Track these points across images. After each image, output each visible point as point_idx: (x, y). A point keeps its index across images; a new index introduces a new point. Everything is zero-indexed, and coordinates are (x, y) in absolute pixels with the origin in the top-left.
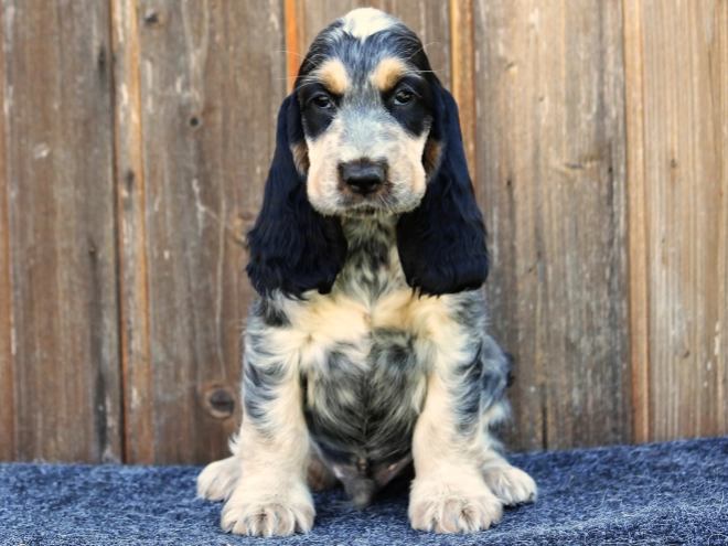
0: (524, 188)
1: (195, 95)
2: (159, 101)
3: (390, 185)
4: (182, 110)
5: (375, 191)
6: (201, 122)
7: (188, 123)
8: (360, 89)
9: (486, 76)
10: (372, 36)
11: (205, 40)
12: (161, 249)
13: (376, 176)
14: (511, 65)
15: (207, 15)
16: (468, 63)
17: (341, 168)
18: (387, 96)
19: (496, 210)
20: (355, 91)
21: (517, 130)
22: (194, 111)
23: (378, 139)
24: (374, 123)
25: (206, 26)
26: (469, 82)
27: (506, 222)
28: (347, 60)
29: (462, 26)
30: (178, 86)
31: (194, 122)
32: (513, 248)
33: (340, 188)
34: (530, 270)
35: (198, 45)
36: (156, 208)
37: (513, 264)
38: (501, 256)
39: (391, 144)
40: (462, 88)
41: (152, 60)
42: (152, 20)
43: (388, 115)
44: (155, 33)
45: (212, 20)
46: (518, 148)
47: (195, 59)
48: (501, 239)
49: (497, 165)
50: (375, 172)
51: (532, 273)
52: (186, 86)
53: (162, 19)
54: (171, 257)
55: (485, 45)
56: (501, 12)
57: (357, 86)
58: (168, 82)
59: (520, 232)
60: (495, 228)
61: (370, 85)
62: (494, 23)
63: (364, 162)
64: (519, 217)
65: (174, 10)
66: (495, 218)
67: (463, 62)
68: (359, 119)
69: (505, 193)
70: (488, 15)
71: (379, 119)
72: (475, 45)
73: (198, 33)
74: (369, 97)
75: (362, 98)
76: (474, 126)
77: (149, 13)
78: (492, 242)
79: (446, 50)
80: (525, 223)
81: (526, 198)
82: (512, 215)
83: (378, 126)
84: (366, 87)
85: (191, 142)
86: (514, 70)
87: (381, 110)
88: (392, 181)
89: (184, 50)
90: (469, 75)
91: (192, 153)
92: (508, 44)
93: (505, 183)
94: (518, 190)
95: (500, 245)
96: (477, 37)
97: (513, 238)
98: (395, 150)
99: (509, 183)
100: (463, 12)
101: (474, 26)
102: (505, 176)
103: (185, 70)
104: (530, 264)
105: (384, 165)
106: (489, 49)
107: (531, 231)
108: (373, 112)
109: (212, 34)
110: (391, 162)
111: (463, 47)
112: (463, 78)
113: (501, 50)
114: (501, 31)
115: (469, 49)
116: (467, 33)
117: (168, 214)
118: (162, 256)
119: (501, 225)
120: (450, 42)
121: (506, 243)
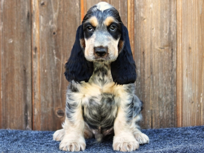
0: (147, 54)
1: (55, 26)
2: (44, 27)
3: (108, 54)
4: (51, 30)
5: (104, 55)
6: (56, 33)
7: (52, 34)
8: (101, 26)
9: (137, 22)
10: (105, 10)
11: (58, 10)
12: (44, 69)
14: (144, 19)
15: (58, 3)
16: (132, 18)
17: (95, 48)
18: (108, 28)
19: (139, 60)
20: (99, 26)
21: (146, 38)
22: (54, 30)
23: (105, 40)
24: (104, 36)
25: (58, 6)
26: (132, 24)
27: (142, 64)
28: (98, 17)
29: (131, 8)
30: (50, 23)
31: (54, 33)
32: (144, 71)
33: (94, 54)
34: (149, 77)
36: (43, 58)
37: (144, 76)
38: (141, 73)
39: (109, 42)
40: (130, 25)
41: (42, 16)
42: (43, 4)
43: (108, 33)
44: (44, 8)
45: (60, 5)
46: (146, 43)
47: (55, 15)
48: (141, 68)
49: (140, 47)
50: (104, 50)
52: (52, 23)
53: (46, 4)
54: (47, 72)
55: (137, 13)
56: (142, 4)
57: (100, 25)
58: (47, 22)
59: (146, 67)
60: (139, 65)
61: (104, 25)
62: (140, 7)
63: (101, 47)
64: (146, 62)
65: (49, 2)
66: (139, 62)
68: (100, 34)
69: (142, 55)
70: (138, 5)
71: (106, 35)
72: (134, 13)
73: (56, 8)
74: (103, 28)
75: (101, 28)
76: (134, 36)
77: (42, 2)
78: (138, 69)
79: (126, 14)
80: (147, 64)
81: (148, 57)
82: (144, 62)
84: (102, 25)
85: (53, 39)
86: (145, 20)
87: (107, 32)
88: (109, 53)
89: (52, 13)
90: (133, 22)
91: (53, 42)
92: (144, 13)
93: (142, 53)
94: (146, 55)
95: (140, 70)
96: (135, 11)
97: (144, 68)
98: (110, 44)
99: (143, 53)
100: (131, 4)
101: (134, 8)
102: (142, 50)
103: (52, 19)
104: (149, 76)
105: (107, 48)
106: (138, 14)
107: (149, 66)
108: (104, 33)
109: (60, 8)
110: (109, 47)
111: (131, 13)
112: (131, 22)
113: (142, 15)
114: (142, 9)
116: (132, 9)
117: (46, 59)
118: (44, 71)
119: (141, 64)
120: (127, 12)
121: (142, 70)
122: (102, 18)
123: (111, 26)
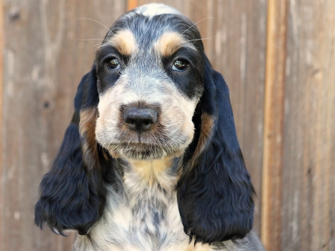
0: (322, 176)
1: (48, 83)
2: (18, 86)
3: (161, 127)
4: (37, 94)
5: (149, 129)
6: (52, 105)
7: (41, 106)
8: (145, 53)
9: (295, 79)
10: (159, 16)
11: (59, 37)
12: (12, 210)
13: (149, 116)
14: (316, 72)
15: (62, 15)
16: (280, 68)
17: (123, 109)
18: (166, 61)
19: (297, 193)
20: (141, 55)
21: (319, 126)
22: (47, 97)
23: (155, 89)
24: (154, 79)
25: (61, 25)
26: (280, 84)
27: (305, 204)
28: (136, 30)
29: (277, 36)
30: (35, 74)
31: (47, 105)
32: (310, 227)
33: (119, 126)
34: (324, 246)
35: (53, 40)
36: (11, 175)
37: (309, 240)
38: (300, 232)
39: (165, 96)
40: (274, 89)
41: (14, 51)
42: (16, 18)
43: (166, 75)
44: (18, 28)
45: (66, 21)
46: (319, 142)
47: (50, 52)
48: (300, 218)
49: (299, 156)
50: (148, 113)
51: (325, 249)
52: (41, 74)
53: (24, 16)
54: (21, 218)
55: (295, 56)
56: (310, 27)
57: (142, 51)
58: (26, 70)
59: (316, 213)
60: (296, 208)
61: (153, 51)
62: (304, 35)
63: (141, 105)
64: (316, 200)
65: (35, 10)
66: (296, 200)
67: (275, 68)
68: (142, 75)
69: (306, 180)
70: (299, 28)
71: (158, 77)
72: (287, 53)
73: (53, 30)
74: (153, 59)
75: (146, 62)
76: (282, 122)
77: (14, 11)
78: (292, 220)
79: (262, 56)
80: (321, 206)
81: (323, 184)
82: (310, 198)
83: (157, 81)
84: (150, 51)
85: (43, 122)
86: (319, 76)
87: (160, 71)
88: (162, 123)
89: (41, 44)
90: (280, 78)
91: (44, 130)
92: (315, 54)
93: (306, 171)
94: (316, 178)
95: (299, 223)
96: (289, 46)
97: (310, 218)
98: (169, 101)
99: (309, 171)
100: (278, 25)
101: (287, 37)
102: (306, 165)
103: (41, 61)
104: (324, 241)
105: (157, 109)
106: (298, 57)
107: (326, 213)
108: (154, 71)
109: (66, 32)
110: (163, 108)
111: (276, 54)
112: (275, 80)
113: (309, 58)
114: (310, 43)
115: (281, 57)
116: (281, 42)
117: (21, 181)
118: (12, 216)
119: (300, 206)
120: (265, 49)
121: (304, 222)
122: (149, 33)
123: (176, 58)
